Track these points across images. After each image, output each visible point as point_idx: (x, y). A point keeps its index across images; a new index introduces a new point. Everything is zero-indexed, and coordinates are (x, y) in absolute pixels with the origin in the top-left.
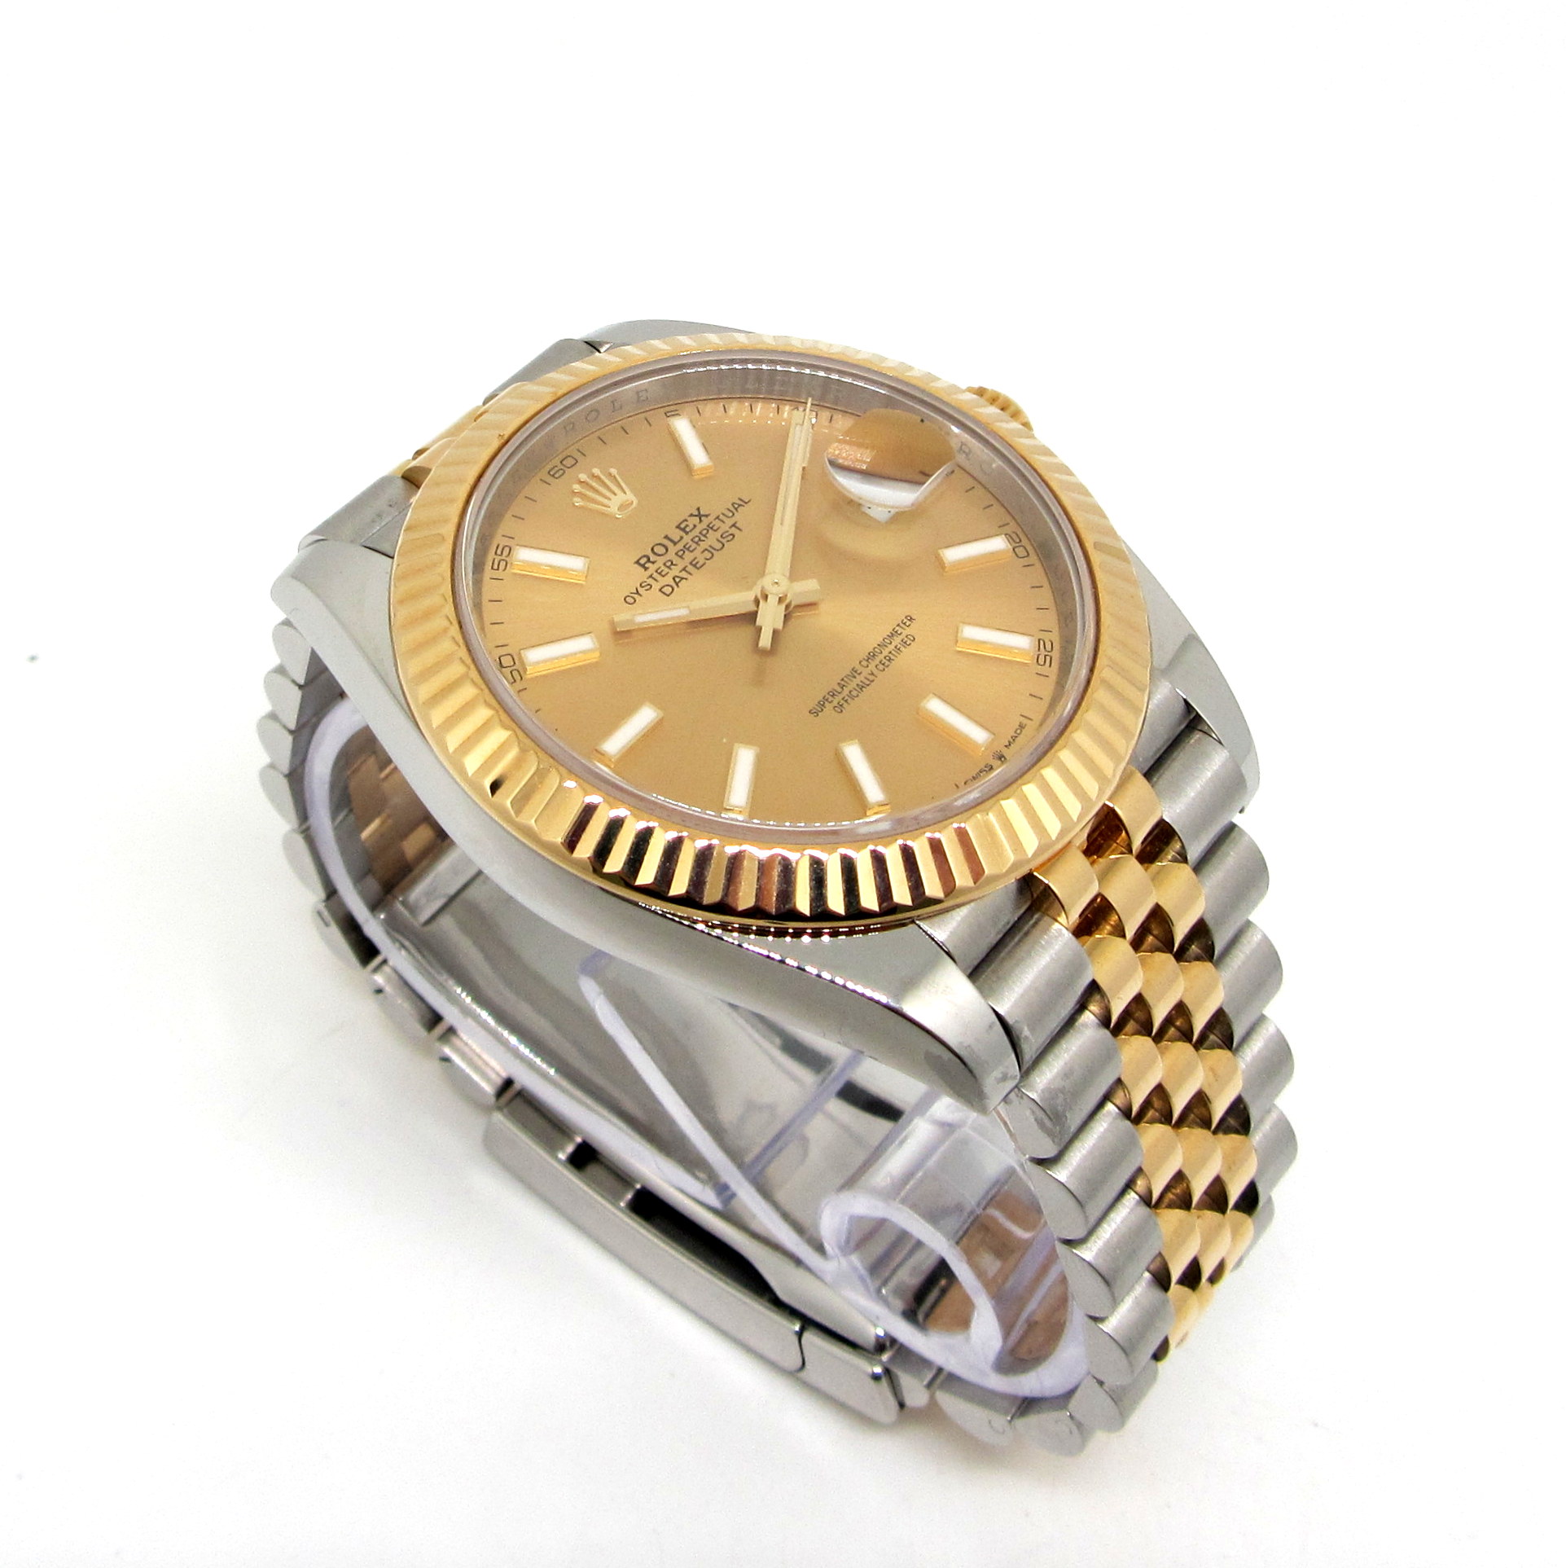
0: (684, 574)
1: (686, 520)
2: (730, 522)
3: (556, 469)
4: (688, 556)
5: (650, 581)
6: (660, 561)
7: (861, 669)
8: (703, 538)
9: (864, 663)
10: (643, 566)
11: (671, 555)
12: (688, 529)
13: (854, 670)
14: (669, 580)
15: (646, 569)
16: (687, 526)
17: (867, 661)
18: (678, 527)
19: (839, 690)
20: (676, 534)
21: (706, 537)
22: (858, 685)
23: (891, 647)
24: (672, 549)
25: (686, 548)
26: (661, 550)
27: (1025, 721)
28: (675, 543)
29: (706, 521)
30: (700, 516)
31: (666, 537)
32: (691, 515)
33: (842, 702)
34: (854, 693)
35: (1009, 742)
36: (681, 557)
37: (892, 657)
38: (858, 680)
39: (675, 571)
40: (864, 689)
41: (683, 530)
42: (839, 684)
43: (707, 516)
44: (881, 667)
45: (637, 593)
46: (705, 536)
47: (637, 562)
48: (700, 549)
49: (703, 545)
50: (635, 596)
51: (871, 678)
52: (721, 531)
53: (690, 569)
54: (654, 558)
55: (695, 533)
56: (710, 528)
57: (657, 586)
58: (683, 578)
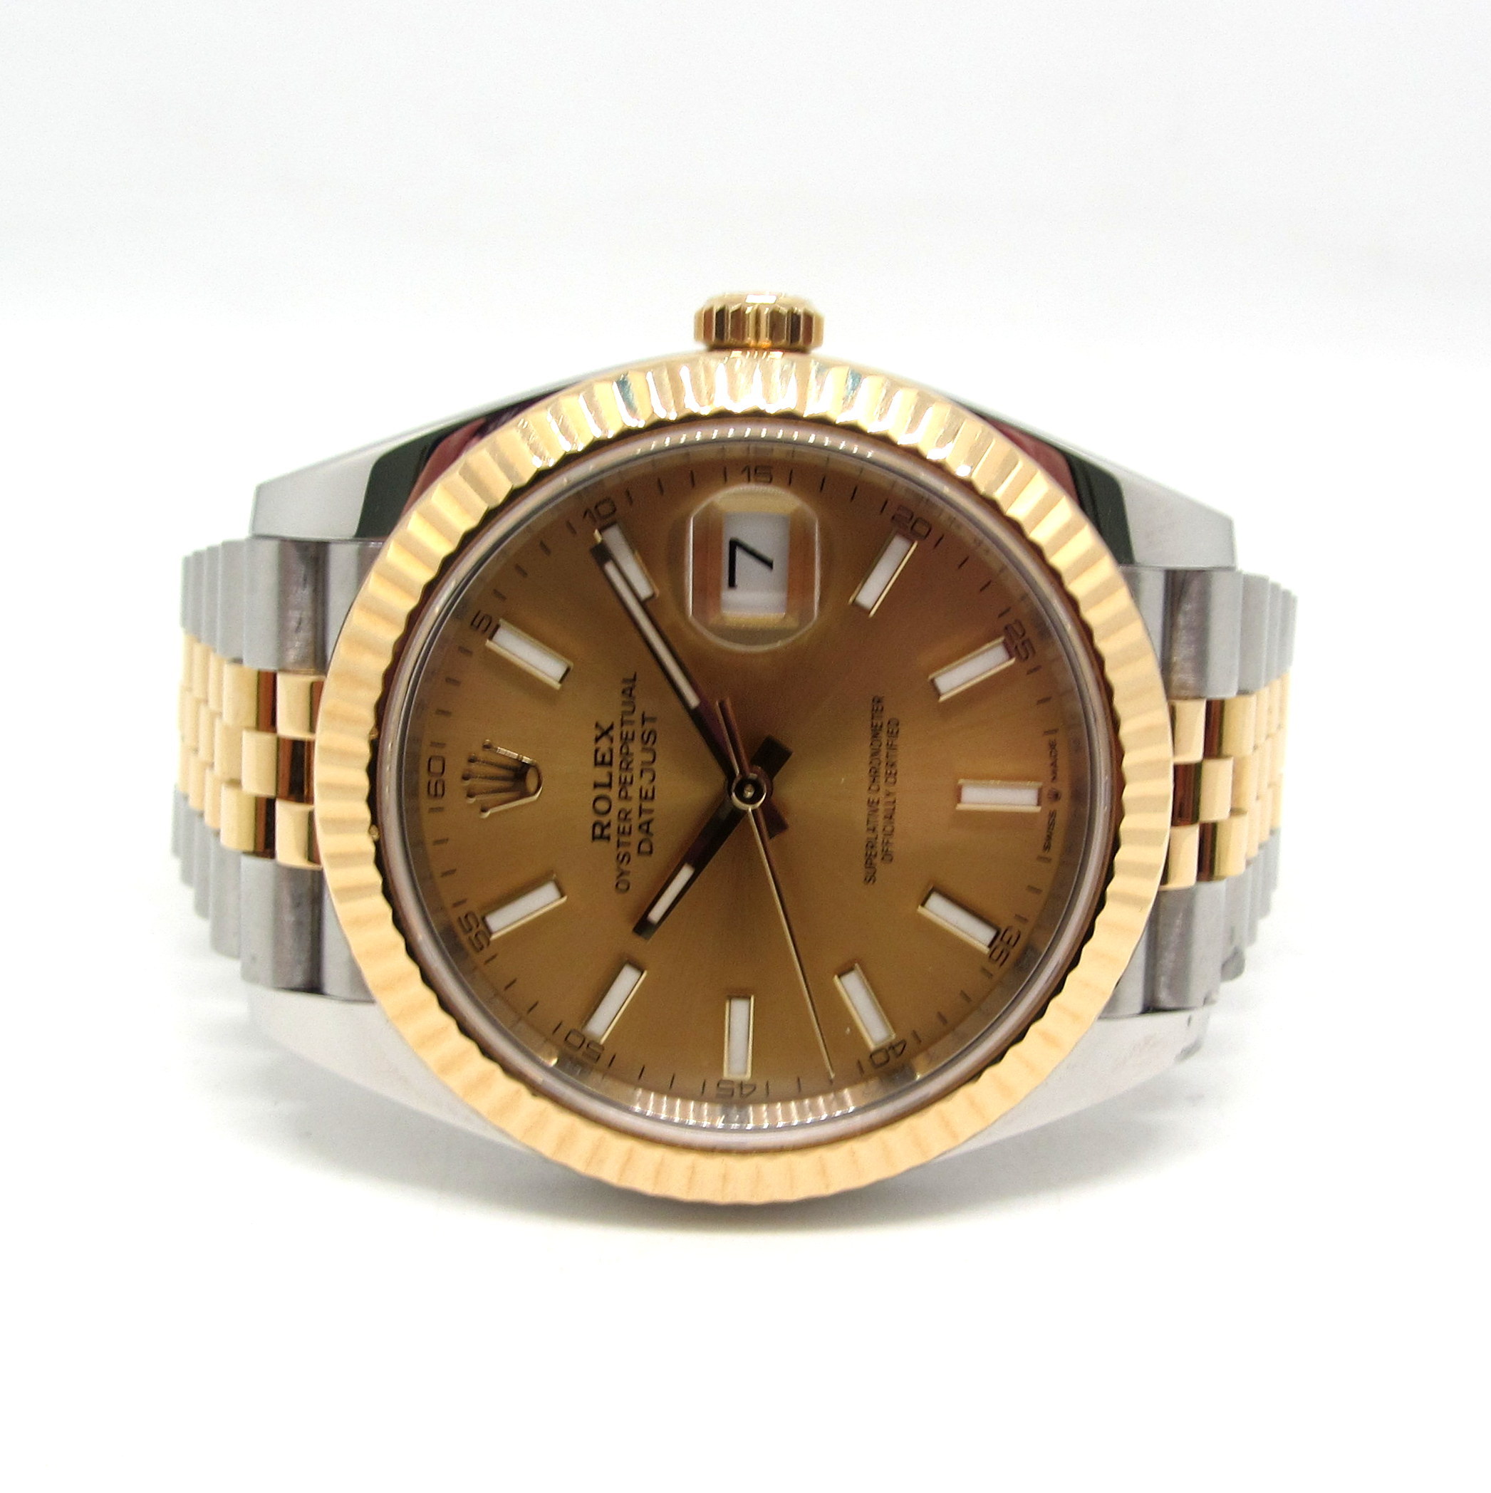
0: (645, 817)
1: (596, 751)
2: (637, 716)
3: (433, 785)
4: (633, 791)
5: (622, 850)
6: (613, 815)
7: (875, 797)
8: (629, 759)
9: (874, 788)
10: (602, 837)
11: (617, 805)
12: (607, 758)
13: (870, 803)
14: (636, 837)
15: (608, 838)
16: (603, 755)
17: (873, 782)
18: (597, 764)
19: (873, 836)
20: (601, 775)
21: (631, 755)
22: (885, 817)
23: (884, 748)
24: (613, 794)
25: (624, 784)
26: (602, 806)
27: (1052, 737)
28: (609, 785)
29: (615, 734)
30: (605, 733)
31: (596, 786)
32: (597, 739)
33: (886, 848)
34: (889, 828)
35: (1051, 772)
36: (626, 798)
37: (894, 759)
38: (881, 814)
39: (636, 821)
40: (893, 817)
41: (603, 763)
42: (868, 829)
43: (611, 727)
44: (891, 779)
45: (623, 874)
46: (628, 754)
47: (594, 838)
48: (636, 773)
49: (636, 766)
50: (624, 879)
51: (891, 799)
52: (638, 735)
53: (646, 805)
54: (605, 820)
55: (616, 761)
56: (626, 740)
57: (633, 850)
58: (648, 823)
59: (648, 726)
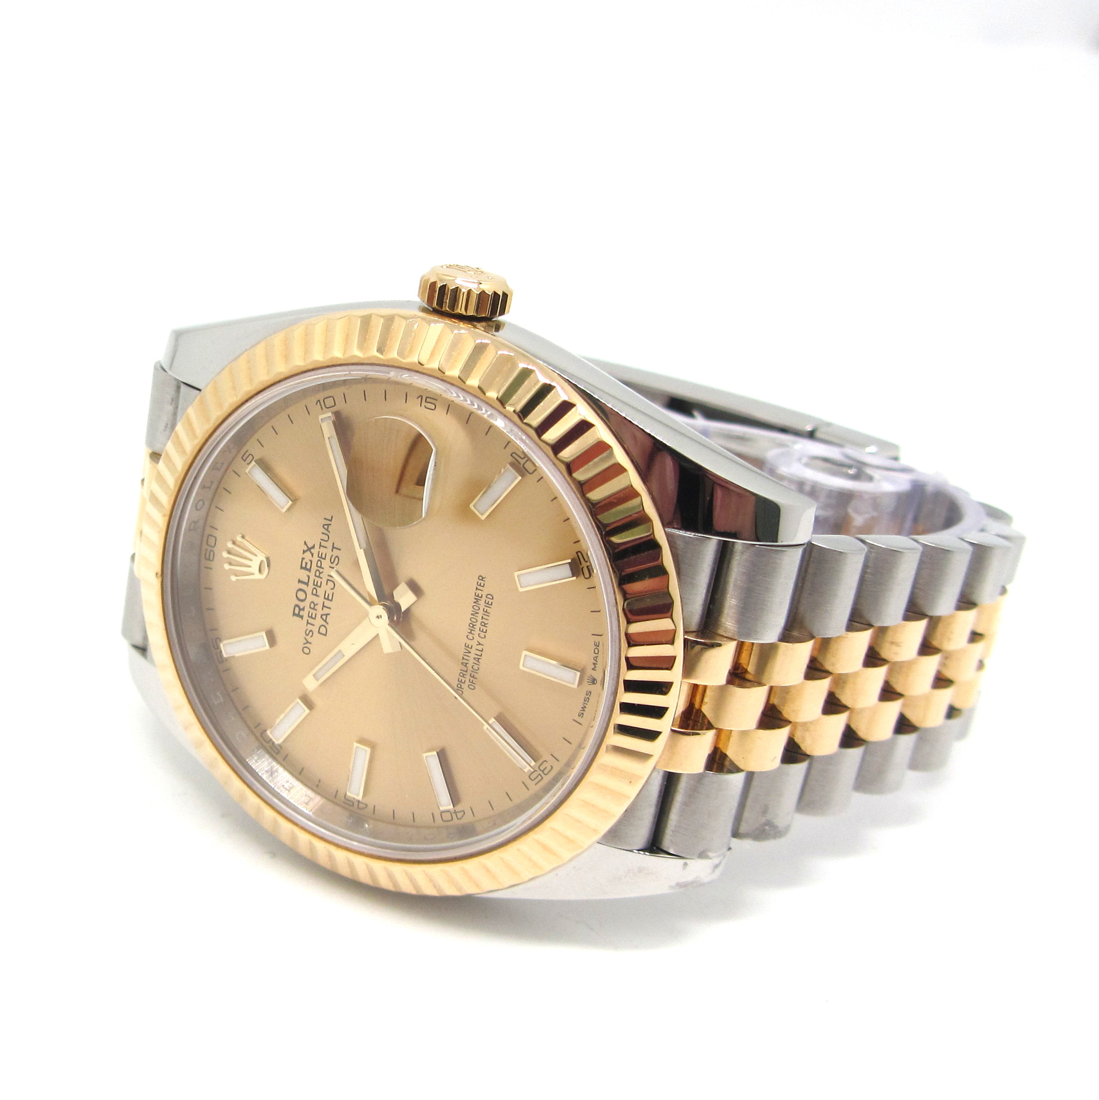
0: (326, 611)
1: (303, 559)
2: (329, 545)
4: (321, 592)
5: (310, 627)
6: (306, 604)
7: (469, 643)
8: (321, 570)
9: (470, 636)
10: (298, 615)
11: (311, 597)
12: (308, 567)
13: (466, 646)
14: (319, 622)
15: (302, 617)
16: (306, 564)
17: (471, 633)
18: (302, 567)
19: (465, 668)
20: (303, 574)
21: (323, 568)
22: (474, 658)
23: (481, 612)
24: (309, 590)
25: (316, 586)
26: (301, 595)
27: (597, 640)
28: (307, 584)
29: (314, 551)
30: (309, 549)
31: (300, 581)
32: (304, 552)
33: (472, 679)
34: (476, 667)
35: (594, 664)
36: (316, 595)
37: (486, 622)
38: (472, 655)
39: (320, 612)
40: (480, 660)
41: (305, 568)
42: (462, 663)
43: (313, 547)
44: (482, 635)
45: (308, 642)
46: (321, 567)
47: (294, 614)
48: (324, 582)
49: (324, 577)
50: (308, 645)
51: (480, 647)
52: (328, 558)
53: (327, 603)
54: (302, 605)
55: (314, 568)
56: (321, 557)
57: (315, 629)
58: (327, 615)
59: (336, 553)
